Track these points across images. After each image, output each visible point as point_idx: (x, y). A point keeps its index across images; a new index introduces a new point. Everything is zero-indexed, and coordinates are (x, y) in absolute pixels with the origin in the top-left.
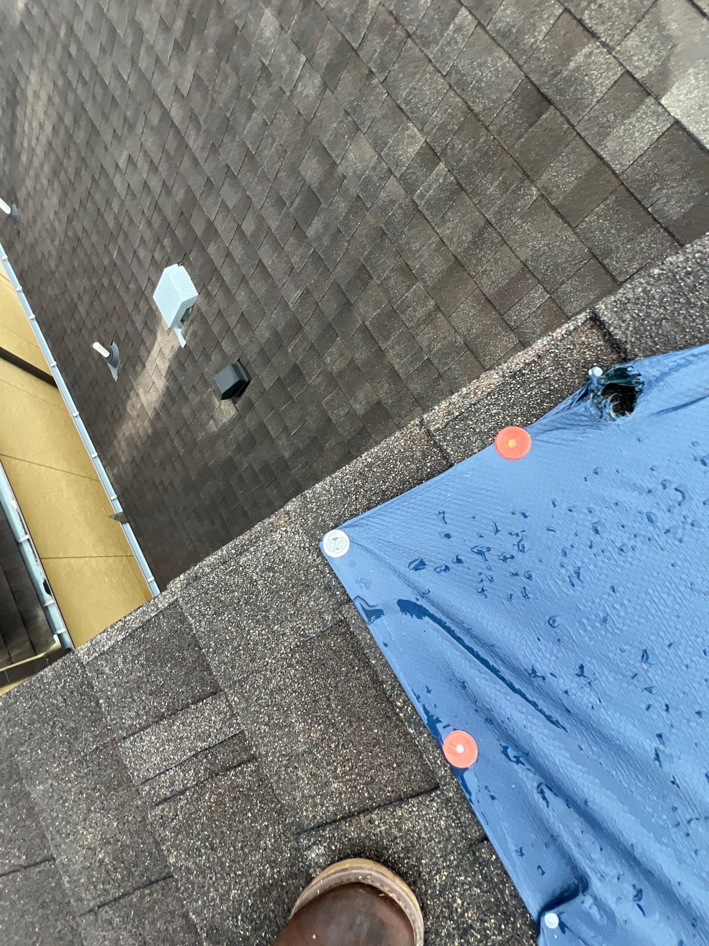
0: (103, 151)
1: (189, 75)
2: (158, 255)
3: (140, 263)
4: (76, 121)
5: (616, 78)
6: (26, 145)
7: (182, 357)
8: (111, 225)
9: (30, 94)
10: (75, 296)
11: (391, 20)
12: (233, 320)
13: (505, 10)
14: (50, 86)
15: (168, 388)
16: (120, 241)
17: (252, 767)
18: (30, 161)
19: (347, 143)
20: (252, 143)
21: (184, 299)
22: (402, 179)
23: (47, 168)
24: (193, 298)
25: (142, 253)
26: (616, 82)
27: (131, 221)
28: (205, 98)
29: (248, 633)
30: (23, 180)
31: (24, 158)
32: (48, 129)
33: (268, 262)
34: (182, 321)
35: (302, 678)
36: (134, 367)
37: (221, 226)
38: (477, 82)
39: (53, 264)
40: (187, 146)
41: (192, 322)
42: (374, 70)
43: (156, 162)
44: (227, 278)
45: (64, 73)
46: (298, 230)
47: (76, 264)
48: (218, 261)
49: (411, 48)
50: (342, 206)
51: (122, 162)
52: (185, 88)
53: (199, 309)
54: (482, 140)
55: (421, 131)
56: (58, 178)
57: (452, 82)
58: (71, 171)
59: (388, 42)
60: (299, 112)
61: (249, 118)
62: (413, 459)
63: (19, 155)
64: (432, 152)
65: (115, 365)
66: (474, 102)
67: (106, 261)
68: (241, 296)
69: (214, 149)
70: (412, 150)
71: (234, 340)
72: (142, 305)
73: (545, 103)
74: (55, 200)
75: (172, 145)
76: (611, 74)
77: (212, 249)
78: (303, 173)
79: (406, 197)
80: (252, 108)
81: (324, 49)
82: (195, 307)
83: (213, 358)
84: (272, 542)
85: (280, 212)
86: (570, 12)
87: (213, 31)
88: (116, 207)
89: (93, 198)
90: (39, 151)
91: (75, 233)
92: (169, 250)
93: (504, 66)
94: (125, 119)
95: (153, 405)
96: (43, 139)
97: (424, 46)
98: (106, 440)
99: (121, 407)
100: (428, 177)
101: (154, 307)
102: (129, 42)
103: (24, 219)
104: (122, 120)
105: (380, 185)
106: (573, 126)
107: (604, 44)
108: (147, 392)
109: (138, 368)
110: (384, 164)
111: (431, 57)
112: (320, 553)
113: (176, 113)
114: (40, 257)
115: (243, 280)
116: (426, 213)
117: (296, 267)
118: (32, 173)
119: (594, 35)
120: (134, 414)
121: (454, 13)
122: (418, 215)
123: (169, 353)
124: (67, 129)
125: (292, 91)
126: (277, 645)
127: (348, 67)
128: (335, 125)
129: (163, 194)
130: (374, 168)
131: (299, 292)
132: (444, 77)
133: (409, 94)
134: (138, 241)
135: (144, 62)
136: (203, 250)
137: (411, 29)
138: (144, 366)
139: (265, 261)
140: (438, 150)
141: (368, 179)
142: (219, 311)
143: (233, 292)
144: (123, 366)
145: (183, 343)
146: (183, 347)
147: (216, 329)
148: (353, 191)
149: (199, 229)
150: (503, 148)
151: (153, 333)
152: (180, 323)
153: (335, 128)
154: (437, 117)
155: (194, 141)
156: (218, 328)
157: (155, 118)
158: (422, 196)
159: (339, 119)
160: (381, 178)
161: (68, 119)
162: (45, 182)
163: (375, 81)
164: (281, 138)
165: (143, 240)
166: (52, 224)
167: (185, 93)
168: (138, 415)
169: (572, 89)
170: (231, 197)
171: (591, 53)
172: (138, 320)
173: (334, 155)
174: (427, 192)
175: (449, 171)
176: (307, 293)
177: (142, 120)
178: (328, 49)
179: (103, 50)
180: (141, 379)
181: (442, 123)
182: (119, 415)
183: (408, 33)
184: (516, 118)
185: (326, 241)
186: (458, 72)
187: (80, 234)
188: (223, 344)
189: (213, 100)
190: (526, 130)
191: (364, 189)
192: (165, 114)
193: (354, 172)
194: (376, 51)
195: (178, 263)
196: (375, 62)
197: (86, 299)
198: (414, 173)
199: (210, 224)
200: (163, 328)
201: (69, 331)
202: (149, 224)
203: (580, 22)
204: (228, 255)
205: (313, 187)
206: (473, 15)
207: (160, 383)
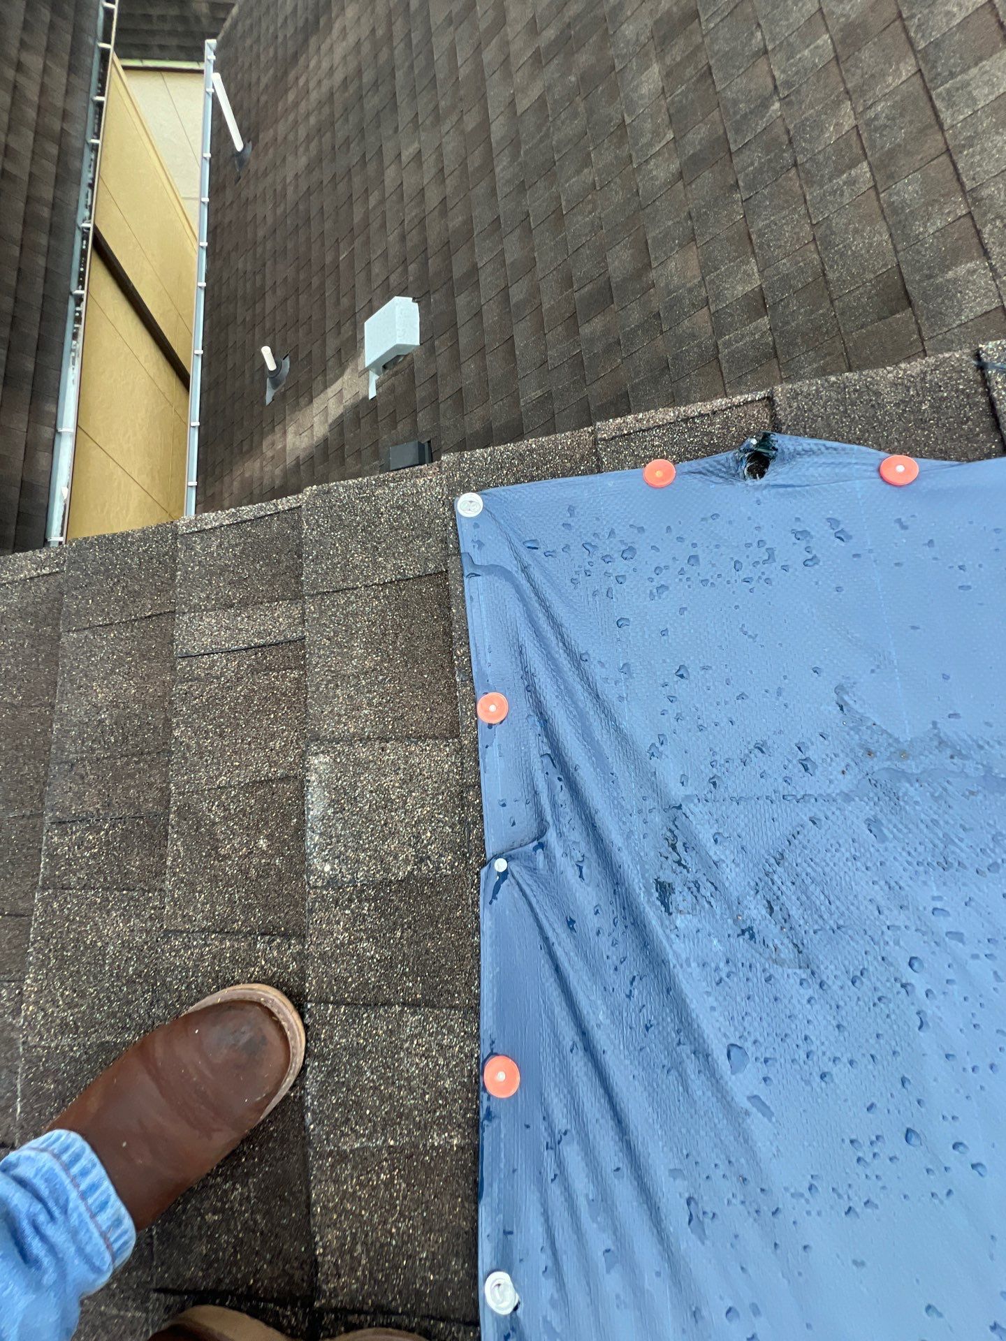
0: (391, 132)
1: (535, 92)
2: (394, 279)
3: (369, 279)
4: (375, 85)
5: (989, 308)
6: (301, 82)
7: (362, 411)
8: (357, 218)
9: (337, 26)
10: (269, 283)
11: (785, 138)
12: (446, 392)
13: (909, 184)
14: (365, 31)
15: (326, 440)
16: (357, 243)
17: (295, 674)
18: (296, 104)
19: (672, 249)
20: (568, 201)
21: (399, 342)
22: (715, 315)
23: (312, 120)
24: (411, 346)
25: (376, 269)
26: (986, 313)
27: (383, 225)
28: (539, 128)
29: (352, 556)
30: (276, 121)
31: (291, 96)
32: (339, 76)
33: (519, 343)
34: (385, 367)
35: (382, 611)
36: (298, 398)
37: (485, 278)
38: (845, 247)
39: (261, 233)
40: (492, 170)
41: (396, 374)
42: (741, 183)
43: (446, 172)
44: (463, 341)
45: (390, 24)
46: (573, 321)
47: (290, 246)
48: (462, 317)
49: (791, 179)
50: (635, 316)
51: (407, 154)
52: (523, 104)
53: (412, 362)
54: (821, 311)
55: (761, 272)
56: (321, 137)
57: (818, 236)
58: (340, 136)
59: (770, 161)
60: (637, 191)
61: (578, 172)
62: (571, 458)
63: (286, 91)
64: (761, 302)
65: (275, 384)
66: (831, 267)
67: (329, 259)
68: (470, 368)
69: (522, 188)
70: (740, 290)
71: (436, 417)
72: (346, 330)
73: (905, 303)
74: (303, 161)
75: (475, 160)
76: (985, 302)
77: (461, 301)
78: (609, 260)
79: (711, 337)
80: (587, 162)
81: (698, 135)
82: (408, 358)
83: (399, 427)
84: (415, 485)
85: (562, 293)
86: (972, 218)
87: (584, 59)
88: (373, 200)
89: (350, 179)
90: (314, 96)
91: (308, 211)
92: (411, 278)
93: (880, 244)
94: (437, 107)
95: (298, 453)
96: (326, 85)
97: (807, 183)
98: (217, 471)
99: (256, 438)
100: (745, 325)
101: (359, 337)
102: (483, 26)
103: (253, 166)
104: (431, 106)
105: (689, 311)
106: (923, 340)
107: (992, 268)
108: (298, 434)
109: (303, 401)
110: (703, 290)
111: (808, 198)
112: (452, 508)
113: (498, 129)
114: (249, 218)
115: (481, 351)
116: (724, 365)
117: (549, 362)
118: (291, 117)
119: (986, 254)
120: (269, 454)
121: (853, 164)
122: (714, 363)
123: (348, 398)
124: (360, 88)
125: (640, 165)
126: (374, 574)
127: (716, 168)
128: (670, 223)
129: (436, 213)
130: (690, 290)
131: (539, 393)
132: (813, 225)
133: (768, 226)
134: (379, 252)
135: (490, 55)
136: (451, 295)
137: (801, 159)
138: (311, 401)
139: (517, 339)
140: (769, 301)
141: (679, 300)
142: (435, 374)
143: (462, 359)
144: (286, 391)
145: (372, 393)
146: (370, 398)
147: (420, 393)
148: (656, 304)
149: (458, 271)
150: (839, 330)
151: (342, 368)
152: (381, 368)
153: (669, 227)
154: (785, 265)
155: (503, 168)
156: (423, 394)
157: (471, 122)
158: (728, 344)
159: (678, 219)
160: (693, 304)
161: (368, 77)
162: (302, 132)
163: (737, 196)
164: (603, 209)
165: (385, 254)
166: (284, 188)
167: (519, 112)
168: (273, 457)
169: (940, 300)
170: (513, 250)
171: (975, 271)
172: (332, 344)
173: (653, 257)
174: (737, 342)
175: (770, 329)
176: (548, 397)
177: (455, 118)
178: (702, 139)
179: (449, 20)
180: (299, 415)
181: (787, 275)
182: (249, 447)
183: (796, 161)
184: (867, 304)
185: (598, 348)
186: (829, 227)
187: (313, 213)
188: (420, 415)
189: (547, 135)
190: (872, 322)
191: (670, 308)
192: (485, 124)
193: (667, 285)
194: (752, 164)
195: (414, 299)
196: (747, 175)
197: (280, 292)
198: (731, 315)
199: (474, 270)
200: (357, 365)
201: (239, 320)
202: (403, 238)
203: (978, 233)
204: (479, 314)
205: (613, 280)
206: (872, 174)
207: (320, 430)
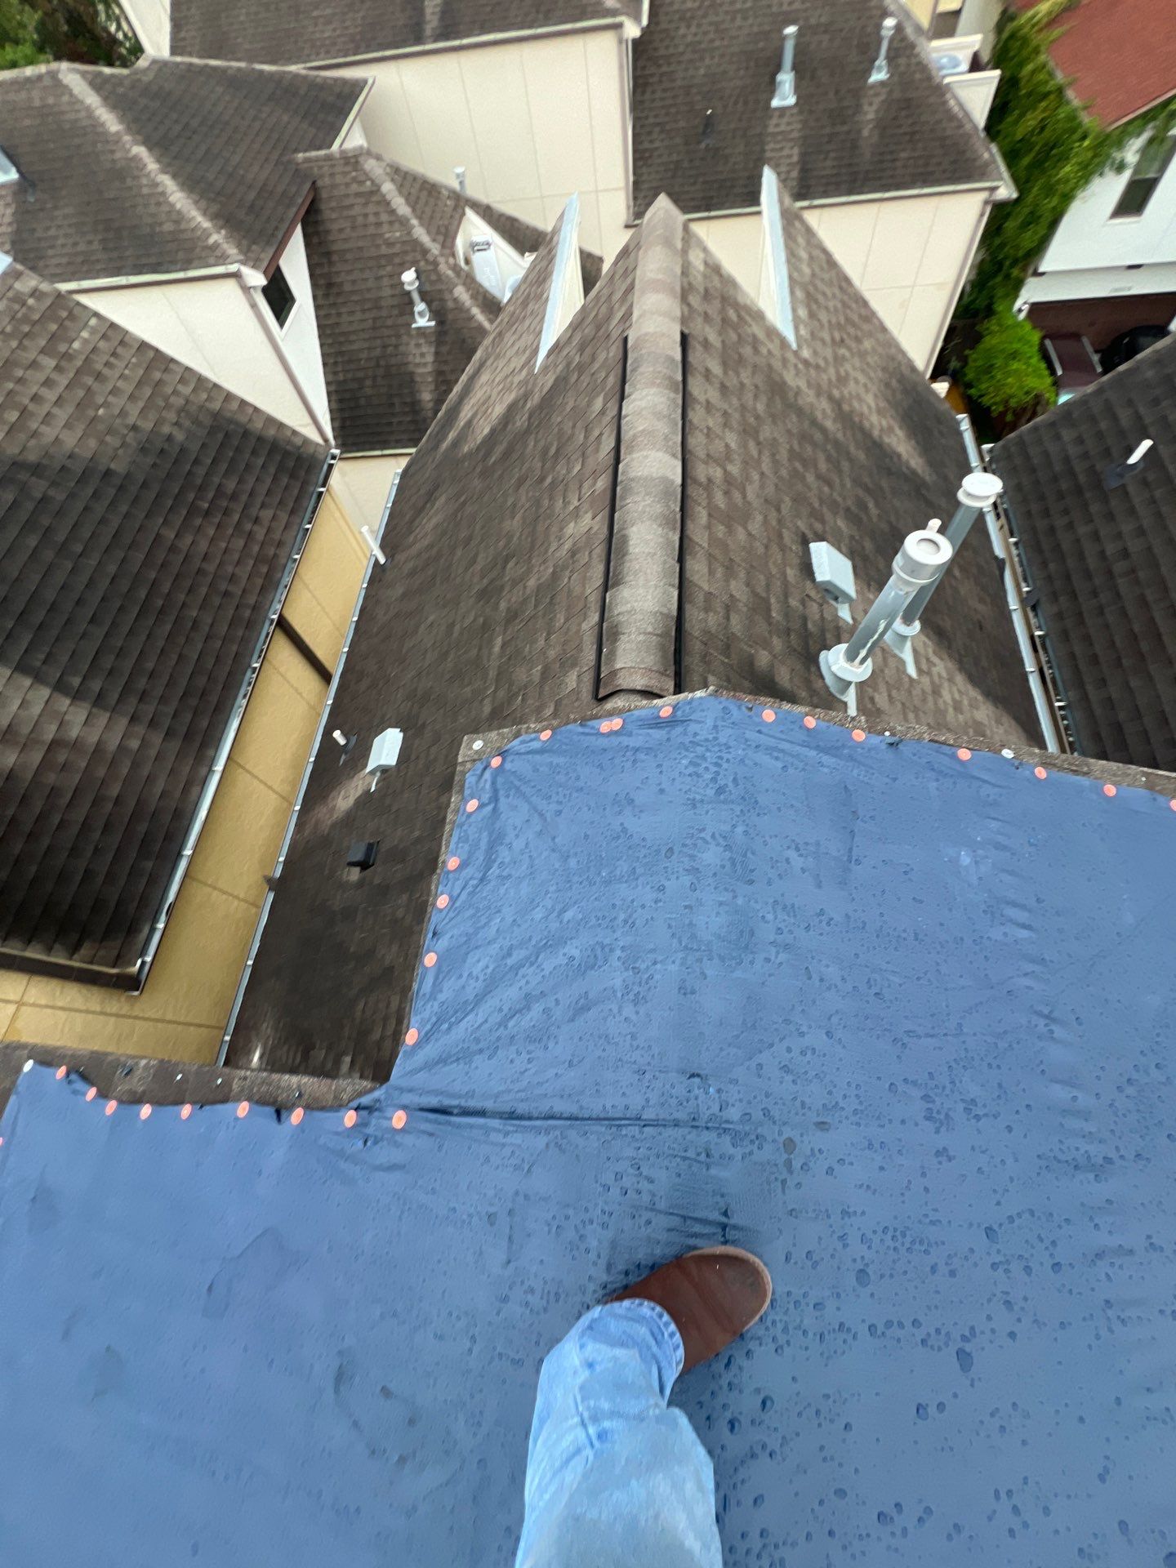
0: (429, 599)
1: (471, 617)
4: (434, 560)
6: (417, 531)
7: (367, 798)
8: (404, 651)
9: (436, 505)
10: (367, 670)
14: (443, 518)
15: (351, 810)
16: (400, 668)
18: (410, 547)
21: (388, 759)
23: (411, 563)
24: (393, 764)
27: (410, 664)
28: (465, 644)
31: (411, 538)
32: (427, 540)
33: (423, 791)
36: (351, 769)
39: (375, 630)
40: (447, 658)
41: (383, 780)
43: (436, 645)
44: (409, 773)
45: (449, 522)
47: (380, 649)
48: (413, 753)
52: (467, 622)
53: (392, 775)
56: (411, 578)
58: (416, 584)
65: (346, 753)
68: (406, 795)
69: (451, 680)
71: (387, 823)
75: (445, 646)
77: (415, 743)
82: (390, 771)
87: (488, 610)
88: (412, 643)
89: (410, 619)
90: (417, 545)
91: (393, 628)
92: (406, 713)
95: (340, 812)
96: (423, 542)
98: (310, 804)
99: (329, 789)
108: (342, 799)
109: (352, 773)
114: (375, 614)
115: (412, 786)
120: (330, 806)
123: (362, 787)
124: (430, 557)
129: (426, 671)
131: (419, 833)
134: (404, 683)
135: (467, 578)
138: (355, 776)
142: (395, 791)
144: (348, 761)
145: (373, 788)
146: (371, 790)
149: (421, 720)
152: (378, 774)
156: (388, 803)
157: (450, 618)
161: (435, 550)
165: (405, 686)
166: (391, 603)
167: (464, 626)
168: (331, 809)
170: (439, 722)
177: (448, 609)
179: (464, 540)
180: (347, 784)
182: (325, 795)
187: (393, 632)
188: (383, 817)
189: (466, 651)
192: (454, 624)
195: (402, 731)
197: (368, 681)
204: (418, 758)
207: (351, 801)
